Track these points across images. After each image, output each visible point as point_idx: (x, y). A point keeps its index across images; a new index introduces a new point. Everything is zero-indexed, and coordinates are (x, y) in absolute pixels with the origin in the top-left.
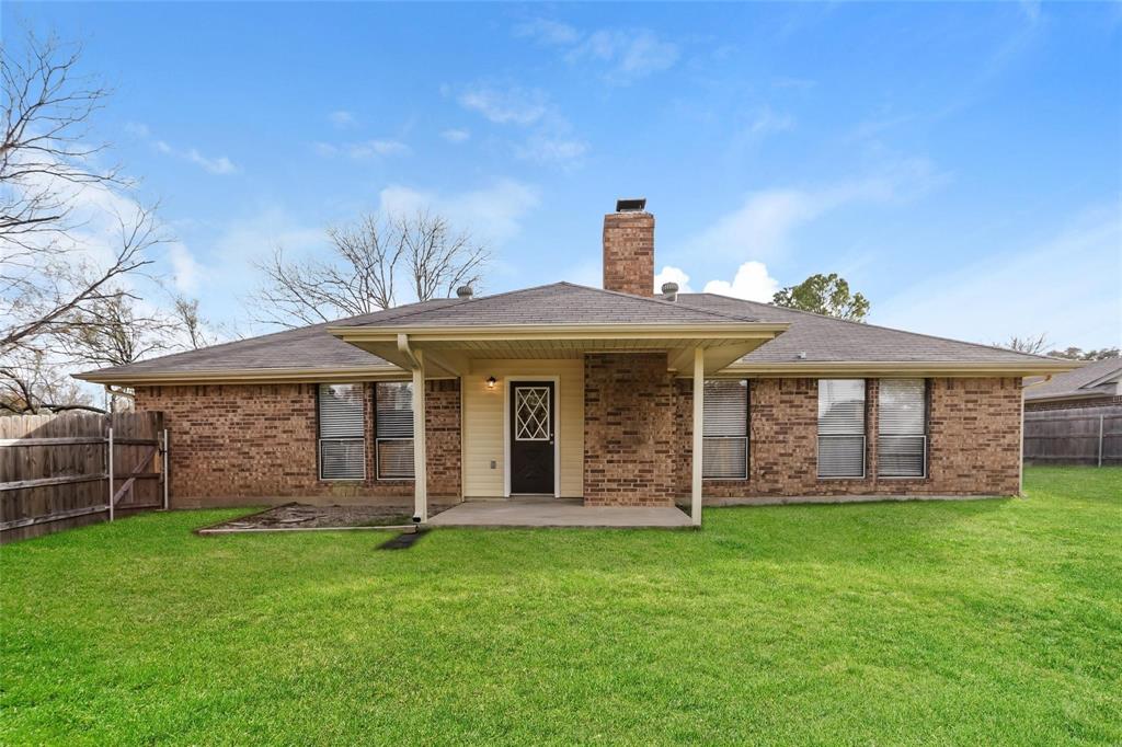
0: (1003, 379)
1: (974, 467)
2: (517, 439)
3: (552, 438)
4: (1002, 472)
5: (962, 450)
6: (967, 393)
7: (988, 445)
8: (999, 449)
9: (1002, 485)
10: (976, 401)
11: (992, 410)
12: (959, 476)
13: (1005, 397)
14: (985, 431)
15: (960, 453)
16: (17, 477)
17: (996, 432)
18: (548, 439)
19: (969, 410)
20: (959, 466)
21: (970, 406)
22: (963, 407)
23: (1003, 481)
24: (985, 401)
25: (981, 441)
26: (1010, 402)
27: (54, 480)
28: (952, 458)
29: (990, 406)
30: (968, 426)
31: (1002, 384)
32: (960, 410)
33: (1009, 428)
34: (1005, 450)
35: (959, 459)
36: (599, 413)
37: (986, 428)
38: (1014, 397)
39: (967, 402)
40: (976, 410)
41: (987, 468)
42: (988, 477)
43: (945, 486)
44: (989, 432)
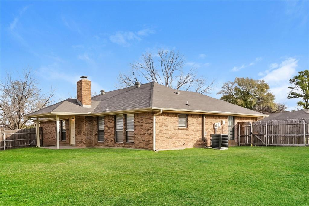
0: (148, 112)
1: (143, 140)
4: (149, 142)
5: (140, 135)
6: (141, 117)
7: (146, 133)
8: (148, 135)
9: (149, 146)
10: (143, 120)
11: (146, 122)
12: (140, 143)
13: (149, 118)
14: (145, 129)
15: (140, 136)
16: (14, 139)
17: (147, 129)
19: (142, 122)
20: (140, 140)
21: (142, 121)
22: (140, 122)
23: (149, 145)
24: (145, 120)
25: (144, 132)
26: (150, 120)
27: (20, 140)
28: (138, 137)
29: (146, 121)
30: (141, 128)
31: (148, 114)
32: (140, 123)
33: (150, 128)
34: (149, 135)
35: (140, 137)
37: (145, 128)
38: (151, 118)
39: (141, 120)
40: (143, 122)
41: (145, 141)
42: (146, 143)
43: (137, 146)
44: (146, 129)
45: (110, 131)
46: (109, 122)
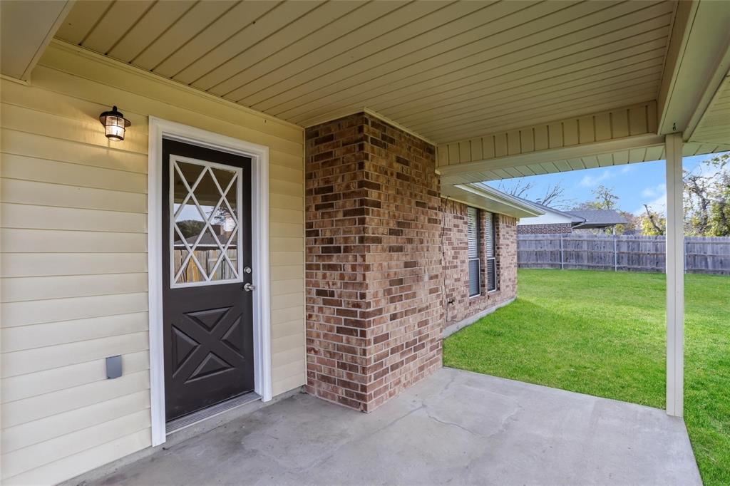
2: (174, 284)
3: (248, 278)
18: (240, 279)
36: (381, 230)
45: (459, 264)
46: (456, 226)
